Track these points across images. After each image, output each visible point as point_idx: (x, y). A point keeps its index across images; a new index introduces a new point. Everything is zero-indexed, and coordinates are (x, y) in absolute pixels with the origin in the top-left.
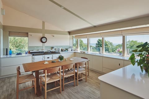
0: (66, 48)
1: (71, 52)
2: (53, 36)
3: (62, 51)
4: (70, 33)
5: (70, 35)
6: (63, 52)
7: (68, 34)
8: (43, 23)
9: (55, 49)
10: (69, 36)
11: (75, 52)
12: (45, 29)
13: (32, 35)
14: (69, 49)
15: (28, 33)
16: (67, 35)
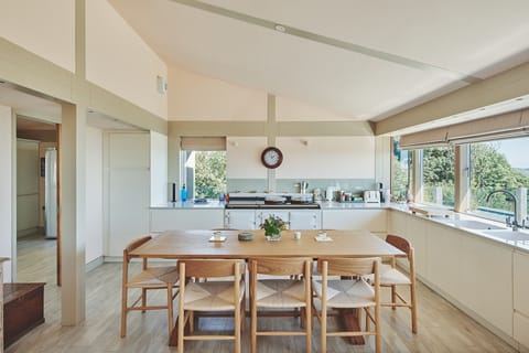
0: (359, 188)
1: (379, 205)
2: (305, 143)
3: (338, 198)
4: (375, 126)
5: (375, 134)
6: (343, 205)
7: (367, 129)
8: (271, 99)
9: (313, 192)
10: (373, 137)
11: (390, 209)
12: (277, 120)
13: (237, 144)
14: (366, 195)
15: (225, 138)
16: (364, 135)
